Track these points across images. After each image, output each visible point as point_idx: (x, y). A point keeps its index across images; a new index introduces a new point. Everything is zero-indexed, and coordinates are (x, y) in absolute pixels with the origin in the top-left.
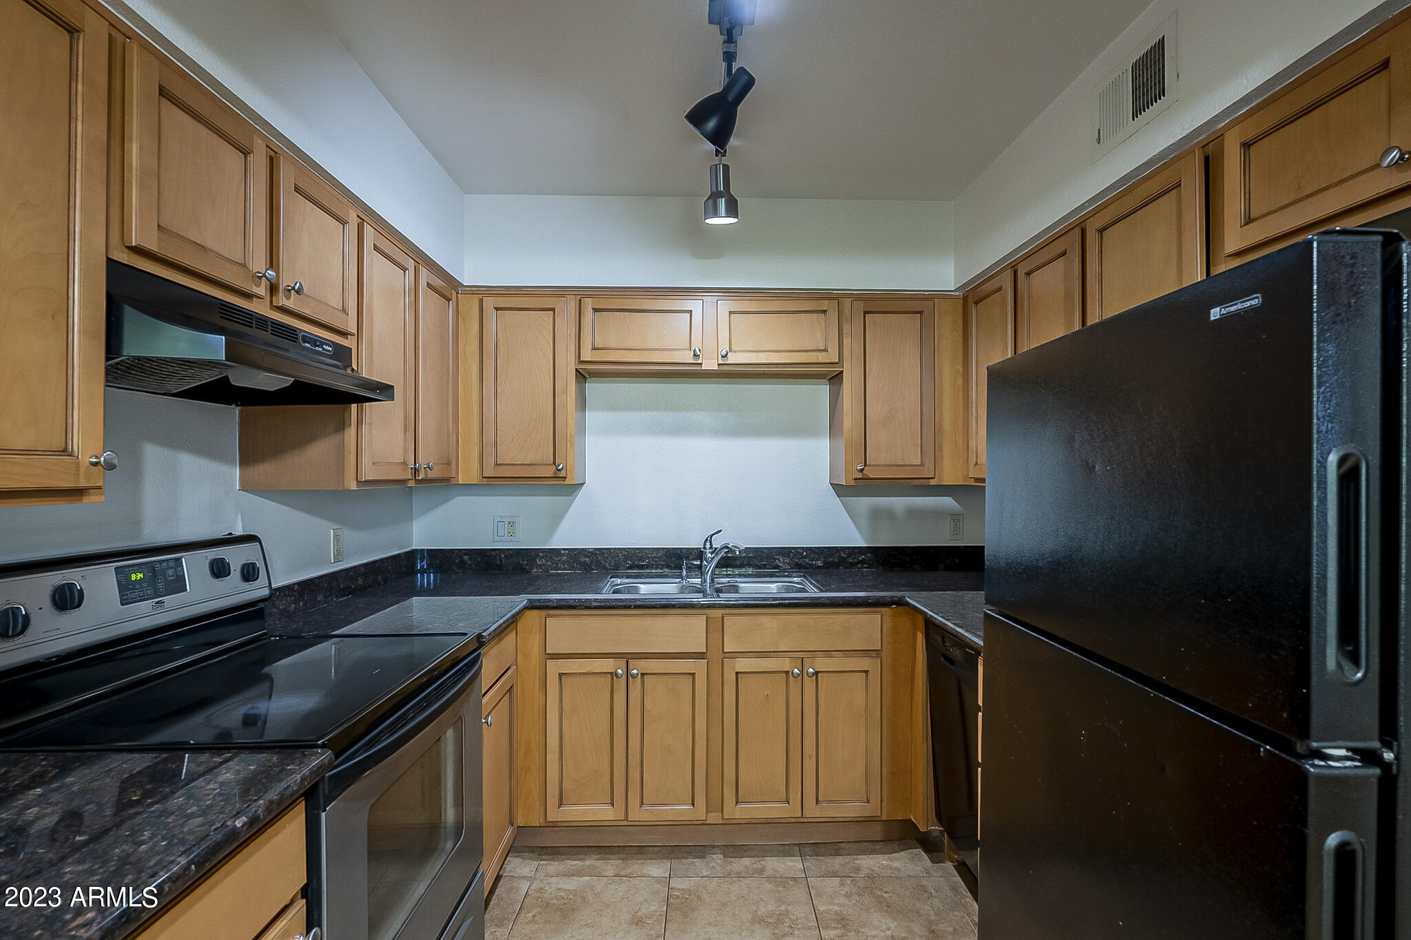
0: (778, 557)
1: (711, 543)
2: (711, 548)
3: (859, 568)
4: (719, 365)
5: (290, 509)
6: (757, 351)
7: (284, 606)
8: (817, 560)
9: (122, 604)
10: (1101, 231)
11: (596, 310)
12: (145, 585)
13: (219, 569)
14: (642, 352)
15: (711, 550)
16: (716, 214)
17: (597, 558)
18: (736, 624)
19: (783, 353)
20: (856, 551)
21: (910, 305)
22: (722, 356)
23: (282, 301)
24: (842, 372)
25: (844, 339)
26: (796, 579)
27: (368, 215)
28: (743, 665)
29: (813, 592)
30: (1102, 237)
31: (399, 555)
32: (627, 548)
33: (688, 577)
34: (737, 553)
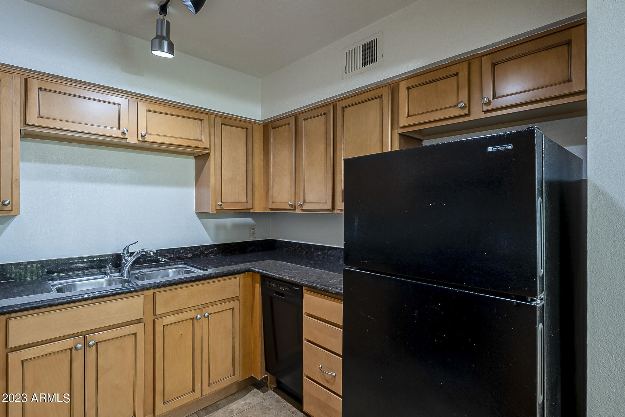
0: (167, 255)
1: (128, 250)
2: (128, 253)
3: (210, 256)
4: (138, 141)
6: (163, 136)
8: (189, 254)
10: (344, 108)
11: (41, 89)
15: (128, 255)
18: (162, 296)
19: (180, 139)
20: (209, 247)
21: (242, 124)
22: (142, 136)
24: (209, 153)
25: (211, 136)
26: (182, 266)
28: (167, 320)
29: (198, 272)
30: (344, 111)
34: (152, 254)
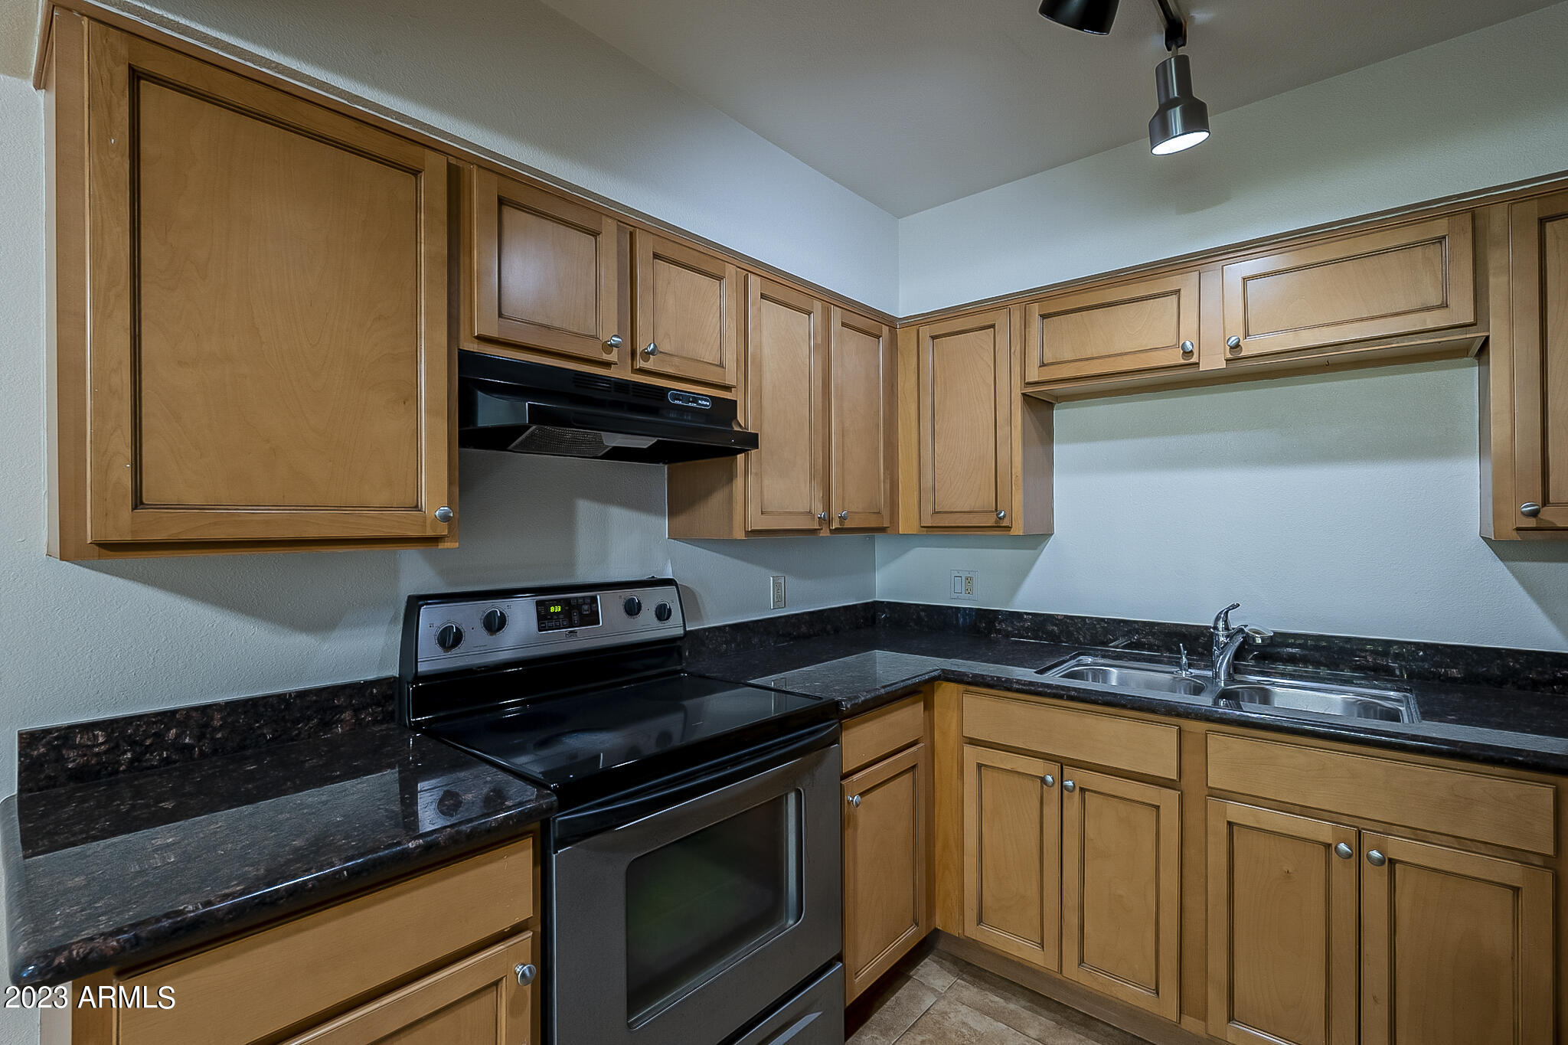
1: (1226, 622)
2: (1225, 629)
4: (1227, 360)
5: (723, 557)
6: (1295, 330)
7: (714, 646)
9: (540, 631)
11: (1044, 317)
12: (561, 616)
13: (632, 609)
14: (1106, 359)
15: (1225, 633)
16: (1166, 134)
17: (1068, 627)
18: (1228, 749)
22: (1233, 347)
23: (640, 364)
24: (1486, 339)
26: (1392, 693)
27: (751, 266)
28: (1237, 811)
29: (1412, 724)
31: (854, 606)
32: (1108, 619)
33: (1190, 666)
34: (1259, 641)
